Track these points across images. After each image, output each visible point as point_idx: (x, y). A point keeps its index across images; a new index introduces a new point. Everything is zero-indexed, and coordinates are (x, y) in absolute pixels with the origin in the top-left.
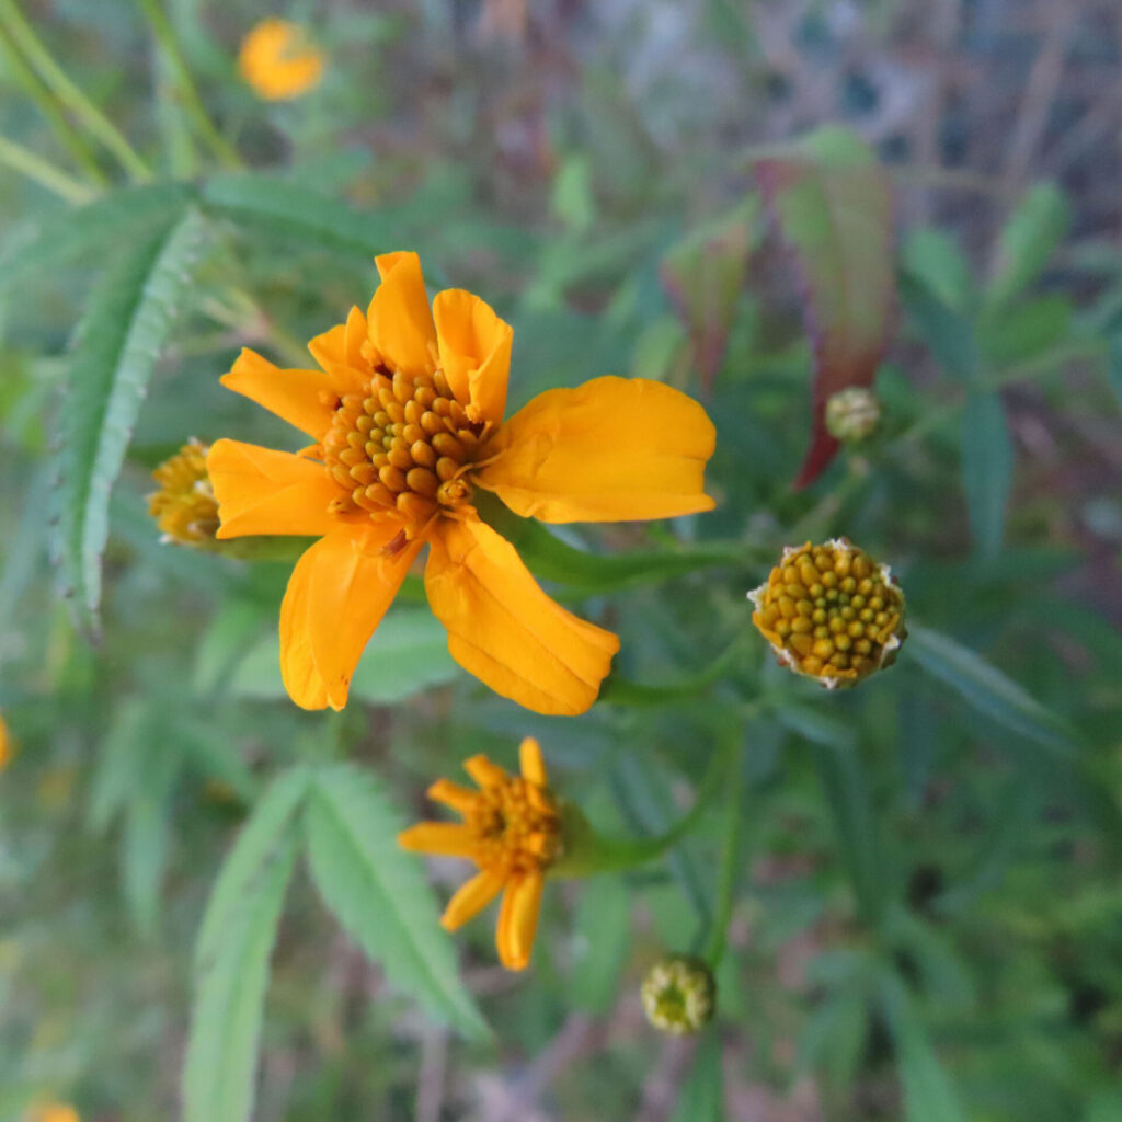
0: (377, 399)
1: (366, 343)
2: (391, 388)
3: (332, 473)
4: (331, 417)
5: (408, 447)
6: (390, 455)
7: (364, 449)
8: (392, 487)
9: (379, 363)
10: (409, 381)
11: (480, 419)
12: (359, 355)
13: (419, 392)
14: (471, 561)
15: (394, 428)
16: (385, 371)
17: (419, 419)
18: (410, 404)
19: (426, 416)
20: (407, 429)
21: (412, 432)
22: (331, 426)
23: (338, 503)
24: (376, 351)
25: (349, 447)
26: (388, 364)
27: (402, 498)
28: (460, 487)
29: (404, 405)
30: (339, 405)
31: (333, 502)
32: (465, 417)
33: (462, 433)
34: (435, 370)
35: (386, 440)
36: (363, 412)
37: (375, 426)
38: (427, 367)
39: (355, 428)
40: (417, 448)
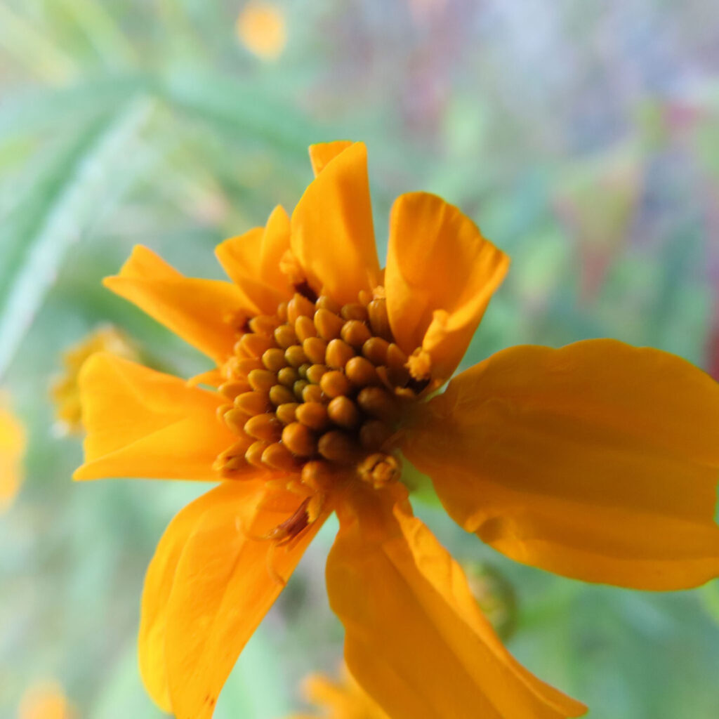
0: (293, 327)
1: (288, 255)
2: (311, 316)
3: (223, 419)
4: (235, 341)
5: (326, 401)
6: (300, 411)
7: (267, 393)
8: (295, 452)
9: (301, 280)
10: (335, 309)
11: (426, 375)
12: (278, 268)
13: (348, 328)
14: (390, 551)
15: (310, 372)
16: (307, 290)
17: (344, 364)
18: (333, 343)
19: (353, 364)
20: (326, 379)
21: (333, 383)
22: (233, 354)
23: (229, 458)
24: (297, 264)
25: (249, 389)
26: (312, 283)
27: (308, 472)
28: (389, 469)
29: (327, 343)
30: (246, 329)
31: (221, 456)
32: (407, 371)
33: (401, 391)
34: (371, 299)
35: (297, 385)
36: (274, 344)
37: (285, 364)
38: (361, 294)
39: (261, 365)
40: (337, 405)
